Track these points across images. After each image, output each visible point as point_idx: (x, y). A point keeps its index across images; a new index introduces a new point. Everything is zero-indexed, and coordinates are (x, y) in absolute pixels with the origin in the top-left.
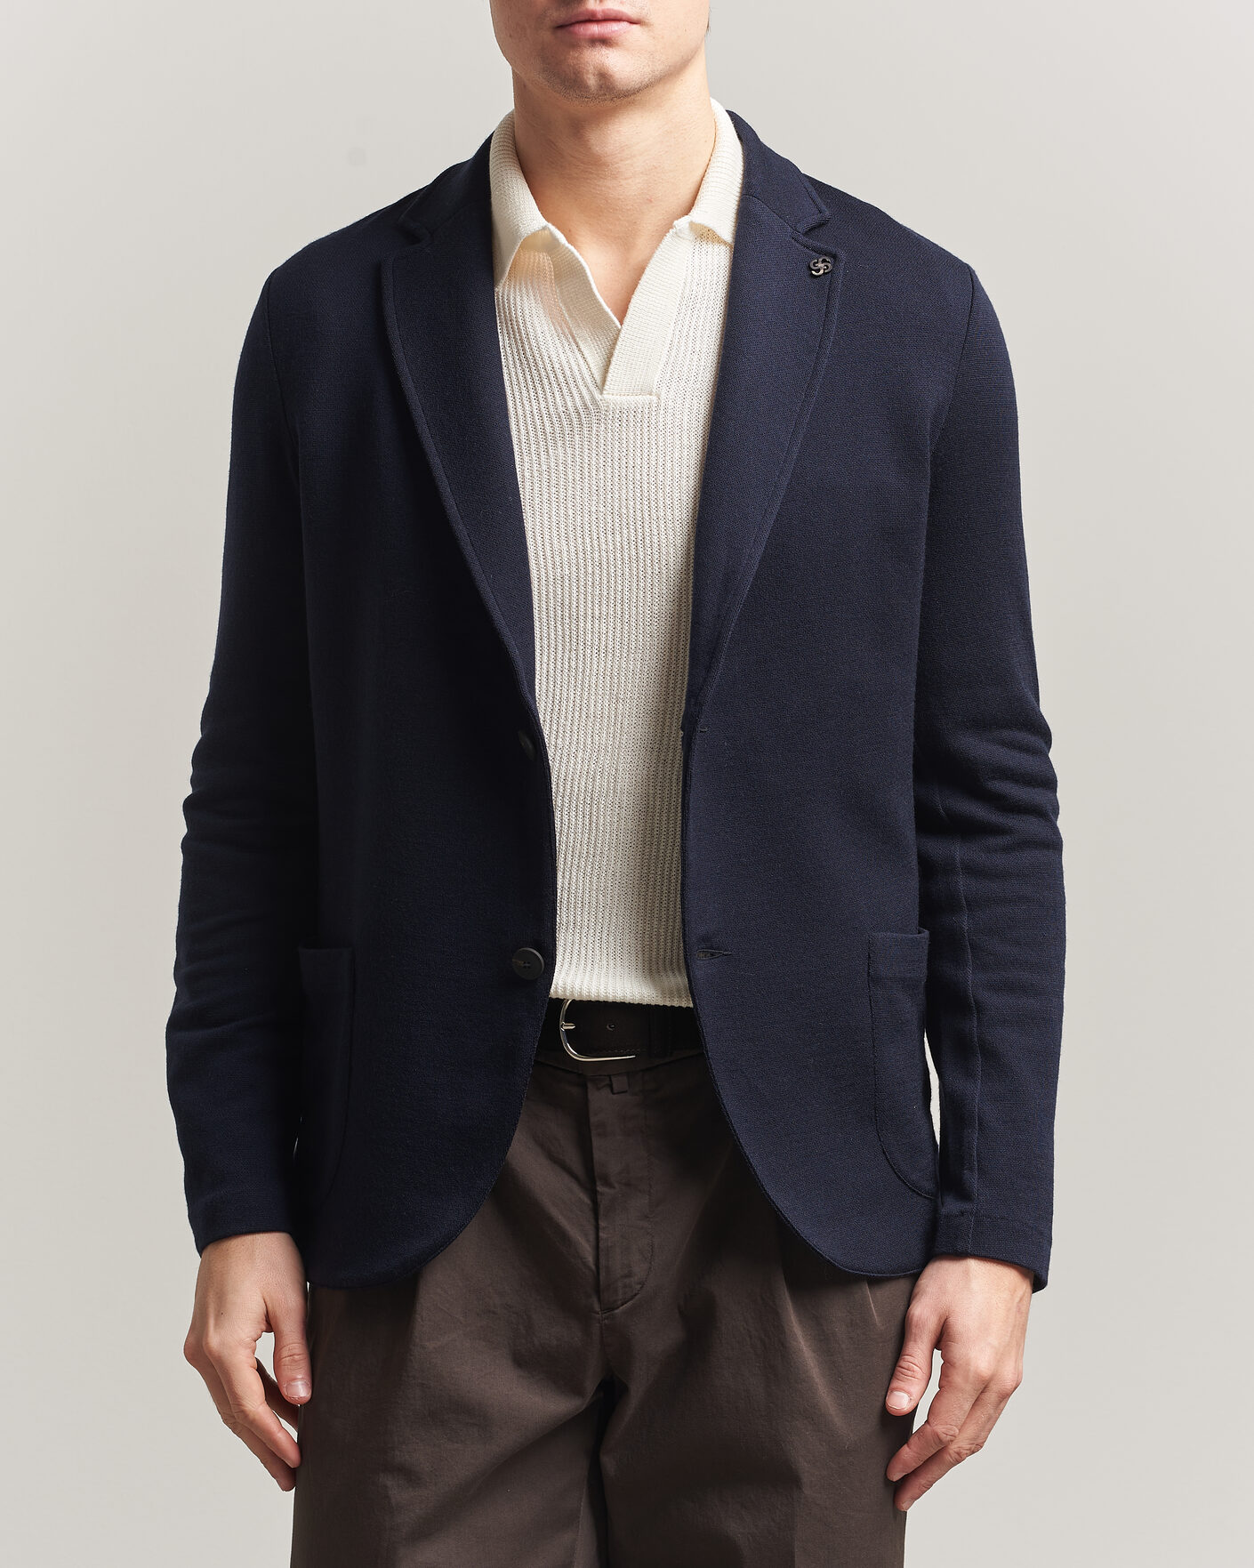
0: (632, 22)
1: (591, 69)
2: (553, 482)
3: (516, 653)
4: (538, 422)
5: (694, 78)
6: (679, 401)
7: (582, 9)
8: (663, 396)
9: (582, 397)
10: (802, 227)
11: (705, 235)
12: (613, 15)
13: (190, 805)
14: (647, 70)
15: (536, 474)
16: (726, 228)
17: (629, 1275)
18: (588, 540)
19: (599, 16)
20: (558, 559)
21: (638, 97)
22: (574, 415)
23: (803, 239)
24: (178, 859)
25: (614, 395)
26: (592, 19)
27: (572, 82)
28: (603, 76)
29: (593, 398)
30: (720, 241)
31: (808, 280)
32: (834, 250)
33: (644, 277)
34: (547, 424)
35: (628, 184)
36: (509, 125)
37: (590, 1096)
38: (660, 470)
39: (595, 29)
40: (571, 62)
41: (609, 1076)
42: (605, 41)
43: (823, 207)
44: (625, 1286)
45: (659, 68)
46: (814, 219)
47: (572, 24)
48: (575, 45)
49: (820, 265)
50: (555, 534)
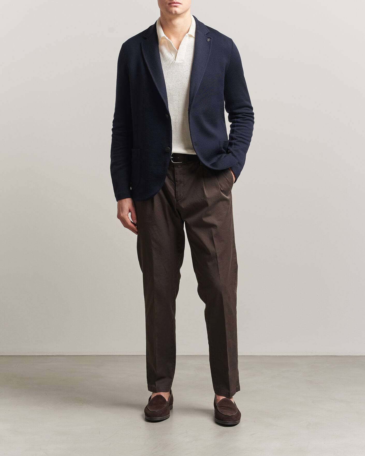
0: (180, 4)
1: (174, 10)
2: (168, 75)
3: (165, 102)
4: (166, 66)
5: (188, 13)
6: (187, 62)
7: (173, 1)
8: (185, 61)
9: (172, 61)
10: (206, 34)
11: (190, 36)
12: (177, 3)
13: (113, 129)
14: (182, 11)
15: (166, 73)
16: (194, 35)
17: (180, 196)
18: (174, 83)
19: (176, 3)
20: (169, 86)
21: (180, 15)
22: (171, 64)
23: (206, 35)
24: (111, 138)
25: (177, 61)
26: (174, 3)
27: (171, 13)
28: (175, 12)
29: (174, 62)
30: (192, 37)
31: (207, 42)
32: (210, 37)
33: (181, 43)
34: (167, 66)
35: (179, 29)
36: (160, 19)
37: (175, 168)
38: (184, 72)
39: (175, 4)
40: (171, 9)
41: (178, 165)
42: (176, 6)
43: (208, 30)
44: (180, 197)
45: (184, 11)
46: (207, 32)
47: (171, 4)
48: (171, 7)
49: (208, 40)
50: (169, 82)
